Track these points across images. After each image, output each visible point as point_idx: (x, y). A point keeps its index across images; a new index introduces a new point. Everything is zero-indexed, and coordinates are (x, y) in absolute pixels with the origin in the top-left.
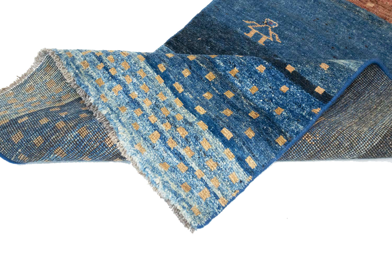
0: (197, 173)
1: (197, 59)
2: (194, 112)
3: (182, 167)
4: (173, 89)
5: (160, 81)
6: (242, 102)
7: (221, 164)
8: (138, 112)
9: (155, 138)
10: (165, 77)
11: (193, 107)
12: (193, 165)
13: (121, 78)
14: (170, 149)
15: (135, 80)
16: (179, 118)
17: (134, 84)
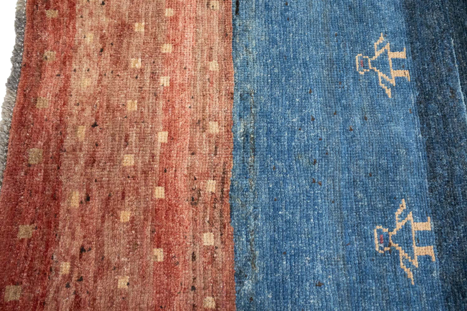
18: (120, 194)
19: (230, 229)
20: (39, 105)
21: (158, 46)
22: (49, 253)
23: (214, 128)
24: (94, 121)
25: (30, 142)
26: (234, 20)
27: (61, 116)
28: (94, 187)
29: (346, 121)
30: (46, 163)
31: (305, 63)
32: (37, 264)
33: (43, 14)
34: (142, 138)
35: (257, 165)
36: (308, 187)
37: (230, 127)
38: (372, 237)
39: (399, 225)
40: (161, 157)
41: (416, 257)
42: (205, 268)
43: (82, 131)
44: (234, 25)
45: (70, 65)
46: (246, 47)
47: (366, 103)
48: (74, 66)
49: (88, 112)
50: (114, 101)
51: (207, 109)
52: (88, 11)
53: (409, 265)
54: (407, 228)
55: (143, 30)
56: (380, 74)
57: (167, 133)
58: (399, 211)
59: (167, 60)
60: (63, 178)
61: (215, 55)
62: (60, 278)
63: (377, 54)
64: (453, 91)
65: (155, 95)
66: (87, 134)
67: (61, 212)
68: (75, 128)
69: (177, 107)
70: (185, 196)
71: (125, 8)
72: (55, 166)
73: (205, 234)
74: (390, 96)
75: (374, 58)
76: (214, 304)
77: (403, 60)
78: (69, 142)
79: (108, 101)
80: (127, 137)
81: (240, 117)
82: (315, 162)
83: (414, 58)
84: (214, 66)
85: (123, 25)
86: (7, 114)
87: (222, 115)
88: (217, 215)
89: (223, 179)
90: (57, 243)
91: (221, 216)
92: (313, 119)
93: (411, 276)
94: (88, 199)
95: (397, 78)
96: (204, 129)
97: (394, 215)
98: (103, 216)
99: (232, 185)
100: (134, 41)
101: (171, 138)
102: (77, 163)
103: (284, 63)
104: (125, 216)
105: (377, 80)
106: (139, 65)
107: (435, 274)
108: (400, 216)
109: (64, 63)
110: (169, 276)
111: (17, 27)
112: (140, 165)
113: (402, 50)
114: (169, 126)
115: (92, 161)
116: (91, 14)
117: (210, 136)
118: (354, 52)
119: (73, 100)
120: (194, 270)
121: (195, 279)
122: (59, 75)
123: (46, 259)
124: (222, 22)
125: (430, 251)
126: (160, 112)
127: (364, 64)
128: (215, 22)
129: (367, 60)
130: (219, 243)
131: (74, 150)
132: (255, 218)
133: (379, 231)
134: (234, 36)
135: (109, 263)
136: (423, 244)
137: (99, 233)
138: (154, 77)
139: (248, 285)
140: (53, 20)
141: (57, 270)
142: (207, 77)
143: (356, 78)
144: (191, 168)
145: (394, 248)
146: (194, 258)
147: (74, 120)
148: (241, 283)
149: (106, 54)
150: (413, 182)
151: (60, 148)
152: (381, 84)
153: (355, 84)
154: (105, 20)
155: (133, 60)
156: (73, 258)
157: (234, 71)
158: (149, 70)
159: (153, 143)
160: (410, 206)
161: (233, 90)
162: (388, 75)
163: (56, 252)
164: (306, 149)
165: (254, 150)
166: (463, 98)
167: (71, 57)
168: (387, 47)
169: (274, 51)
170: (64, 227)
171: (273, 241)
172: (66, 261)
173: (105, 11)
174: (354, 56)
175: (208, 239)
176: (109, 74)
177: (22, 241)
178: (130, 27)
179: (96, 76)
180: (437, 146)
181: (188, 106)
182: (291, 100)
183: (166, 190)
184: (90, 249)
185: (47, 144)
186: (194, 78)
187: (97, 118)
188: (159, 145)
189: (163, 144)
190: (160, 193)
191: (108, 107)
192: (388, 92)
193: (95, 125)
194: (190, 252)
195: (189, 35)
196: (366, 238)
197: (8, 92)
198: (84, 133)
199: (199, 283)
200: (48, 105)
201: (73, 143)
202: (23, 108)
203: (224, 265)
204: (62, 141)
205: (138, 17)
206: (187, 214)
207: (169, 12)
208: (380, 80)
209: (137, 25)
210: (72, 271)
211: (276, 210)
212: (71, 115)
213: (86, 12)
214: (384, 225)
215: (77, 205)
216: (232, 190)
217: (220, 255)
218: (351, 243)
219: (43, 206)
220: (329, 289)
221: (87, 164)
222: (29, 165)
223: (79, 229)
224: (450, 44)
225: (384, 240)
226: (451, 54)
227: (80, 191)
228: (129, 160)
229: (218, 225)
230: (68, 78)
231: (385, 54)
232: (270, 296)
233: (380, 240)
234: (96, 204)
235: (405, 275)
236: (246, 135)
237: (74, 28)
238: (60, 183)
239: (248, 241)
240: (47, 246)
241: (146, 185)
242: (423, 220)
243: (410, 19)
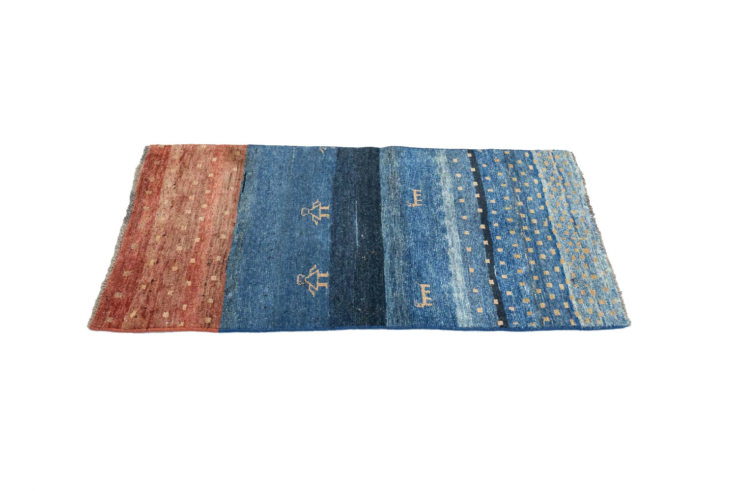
0: (556, 164)
1: (518, 201)
2: (540, 183)
3: (561, 170)
4: (543, 197)
5: (547, 203)
6: (511, 173)
7: (542, 161)
8: (568, 197)
9: (567, 184)
10: (543, 203)
11: (539, 184)
12: (555, 168)
13: (568, 215)
14: (563, 177)
15: (561, 210)
16: (550, 184)
17: (563, 208)
18: (173, 261)
19: (225, 274)
20: (139, 227)
21: (200, 205)
22: (137, 282)
23: (223, 237)
24: (164, 233)
25: (133, 241)
26: (240, 195)
27: (149, 231)
28: (161, 258)
29: (291, 234)
30: (139, 249)
31: (274, 212)
32: (130, 286)
33: (144, 192)
34: (186, 240)
35: (242, 251)
36: (267, 260)
37: (231, 236)
38: (296, 278)
39: (311, 275)
40: (195, 247)
41: (318, 287)
42: (210, 289)
43: (158, 238)
44: (240, 196)
45: (156, 212)
46: (245, 205)
47: (303, 227)
48: (157, 213)
49: (162, 229)
50: (175, 226)
51: (221, 229)
52: (167, 191)
53: (313, 289)
54: (315, 276)
55: (193, 199)
56: (313, 216)
57: (200, 239)
58: (312, 269)
59: (204, 210)
60: (147, 255)
61: (228, 208)
62: (141, 290)
63: (314, 208)
64: (352, 223)
65: (196, 224)
66: (161, 239)
67: (145, 267)
68: (155, 236)
69: (206, 229)
70: (205, 263)
71: (185, 190)
72: (143, 250)
73: (212, 277)
74: (317, 224)
75: (311, 209)
76: (213, 301)
77: (328, 210)
78: (151, 241)
79: (172, 226)
80: (180, 239)
81: (237, 233)
82: (272, 250)
83: (333, 209)
84: (227, 213)
85: (184, 197)
86: (123, 230)
87: (228, 232)
88: (219, 269)
89: (225, 256)
90: (141, 278)
91: (221, 269)
92: (274, 233)
93: (313, 294)
94: (158, 262)
95: (322, 217)
96: (218, 237)
97: (309, 270)
98: (164, 269)
99: (229, 258)
100: (189, 203)
101: (201, 240)
102: (154, 249)
103: (263, 211)
104: (175, 268)
105: (311, 218)
106: (189, 212)
107: (326, 293)
108: (312, 271)
109: (153, 212)
110: (192, 291)
111: (131, 197)
112: (185, 250)
113: (327, 206)
114: (200, 236)
115: (161, 248)
116: (168, 192)
117: (221, 240)
118: (301, 207)
119: (154, 226)
120: (205, 289)
121: (205, 292)
122: (149, 216)
123: (135, 284)
124: (235, 195)
125: (326, 285)
126: (197, 230)
127: (305, 212)
128: (230, 196)
129: (308, 210)
130: (219, 280)
131: (154, 244)
132: (238, 270)
133: (300, 277)
134: (239, 201)
135: (164, 286)
136: (322, 282)
137: (161, 275)
138: (196, 217)
139: (230, 295)
140: (149, 195)
141: (140, 288)
142: (223, 217)
143: (300, 217)
144: (209, 252)
145: (307, 283)
146: (206, 284)
147: (155, 233)
148: (227, 294)
149: (174, 208)
150: (322, 259)
151: (147, 244)
152: (313, 220)
153: (299, 220)
154: (175, 195)
155: (187, 210)
156: (148, 283)
157: (237, 215)
158: (194, 214)
159: (192, 242)
160: (318, 267)
161: (235, 222)
162: (318, 216)
163: (139, 281)
164: (268, 245)
165: (242, 245)
166: (357, 225)
167: (156, 209)
168: (320, 205)
169: (259, 207)
170: (145, 272)
171: (245, 279)
172: (144, 284)
173: (175, 191)
174: (301, 208)
175: (214, 278)
176: (174, 216)
177: (125, 277)
178: (187, 198)
179: (167, 217)
180: (337, 244)
181: (211, 228)
182: (264, 226)
183: (196, 259)
184: (156, 281)
185: (141, 242)
186: (217, 218)
187: (166, 232)
188: (195, 243)
189: (197, 243)
190: (193, 261)
191: (172, 228)
192: (317, 223)
193: (165, 235)
194: (204, 282)
195: (217, 201)
196: (293, 280)
197: (124, 223)
198: (159, 238)
199: (207, 293)
200: (142, 228)
201: (153, 242)
202: (131, 228)
203: (220, 288)
204: (148, 241)
205: (192, 194)
206: (204, 268)
207: (207, 192)
208: (313, 218)
209: (190, 197)
210: (146, 288)
211: (249, 267)
212: (153, 231)
213: (166, 192)
214: (303, 274)
215: (152, 265)
216: (228, 260)
217: (219, 284)
218: (285, 281)
219: (136, 264)
220: (270, 298)
221: (159, 250)
222: (132, 250)
223: (152, 273)
224: (355, 203)
225: (302, 280)
226: (355, 207)
227: (154, 259)
228: (179, 248)
229: (219, 273)
230: (154, 217)
231: (319, 207)
232: (240, 299)
233: (300, 280)
234: (161, 264)
235: (310, 293)
236: (239, 239)
237: (159, 198)
238: (145, 256)
239: (233, 278)
240: (137, 278)
241: (186, 258)
242: (324, 272)
243: (335, 193)
